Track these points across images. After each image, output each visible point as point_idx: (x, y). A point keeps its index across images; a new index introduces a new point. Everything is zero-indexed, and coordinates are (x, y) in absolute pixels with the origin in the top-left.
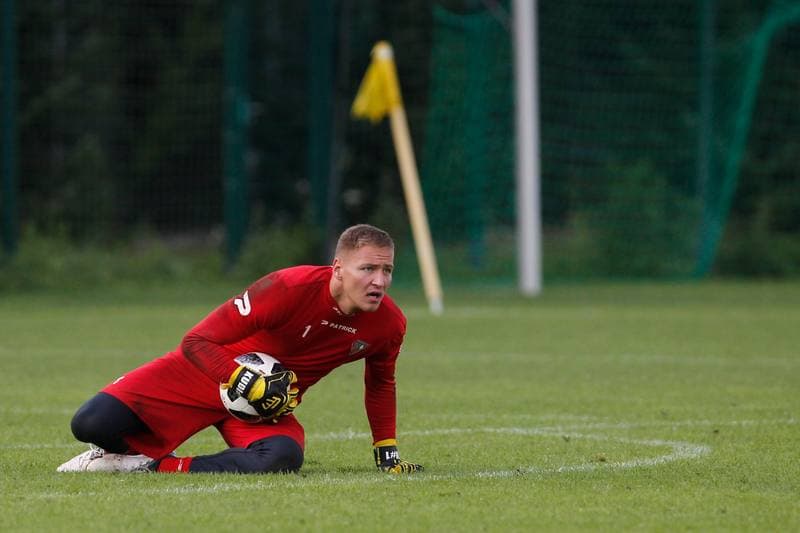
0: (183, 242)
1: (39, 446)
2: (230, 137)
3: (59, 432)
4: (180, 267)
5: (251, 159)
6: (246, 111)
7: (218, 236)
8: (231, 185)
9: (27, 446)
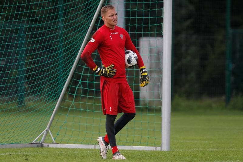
0: (215, 99)
1: (181, 150)
2: (227, 73)
3: (186, 146)
4: (214, 105)
5: (232, 79)
6: (231, 66)
7: (224, 98)
8: (227, 85)
9: (178, 150)
